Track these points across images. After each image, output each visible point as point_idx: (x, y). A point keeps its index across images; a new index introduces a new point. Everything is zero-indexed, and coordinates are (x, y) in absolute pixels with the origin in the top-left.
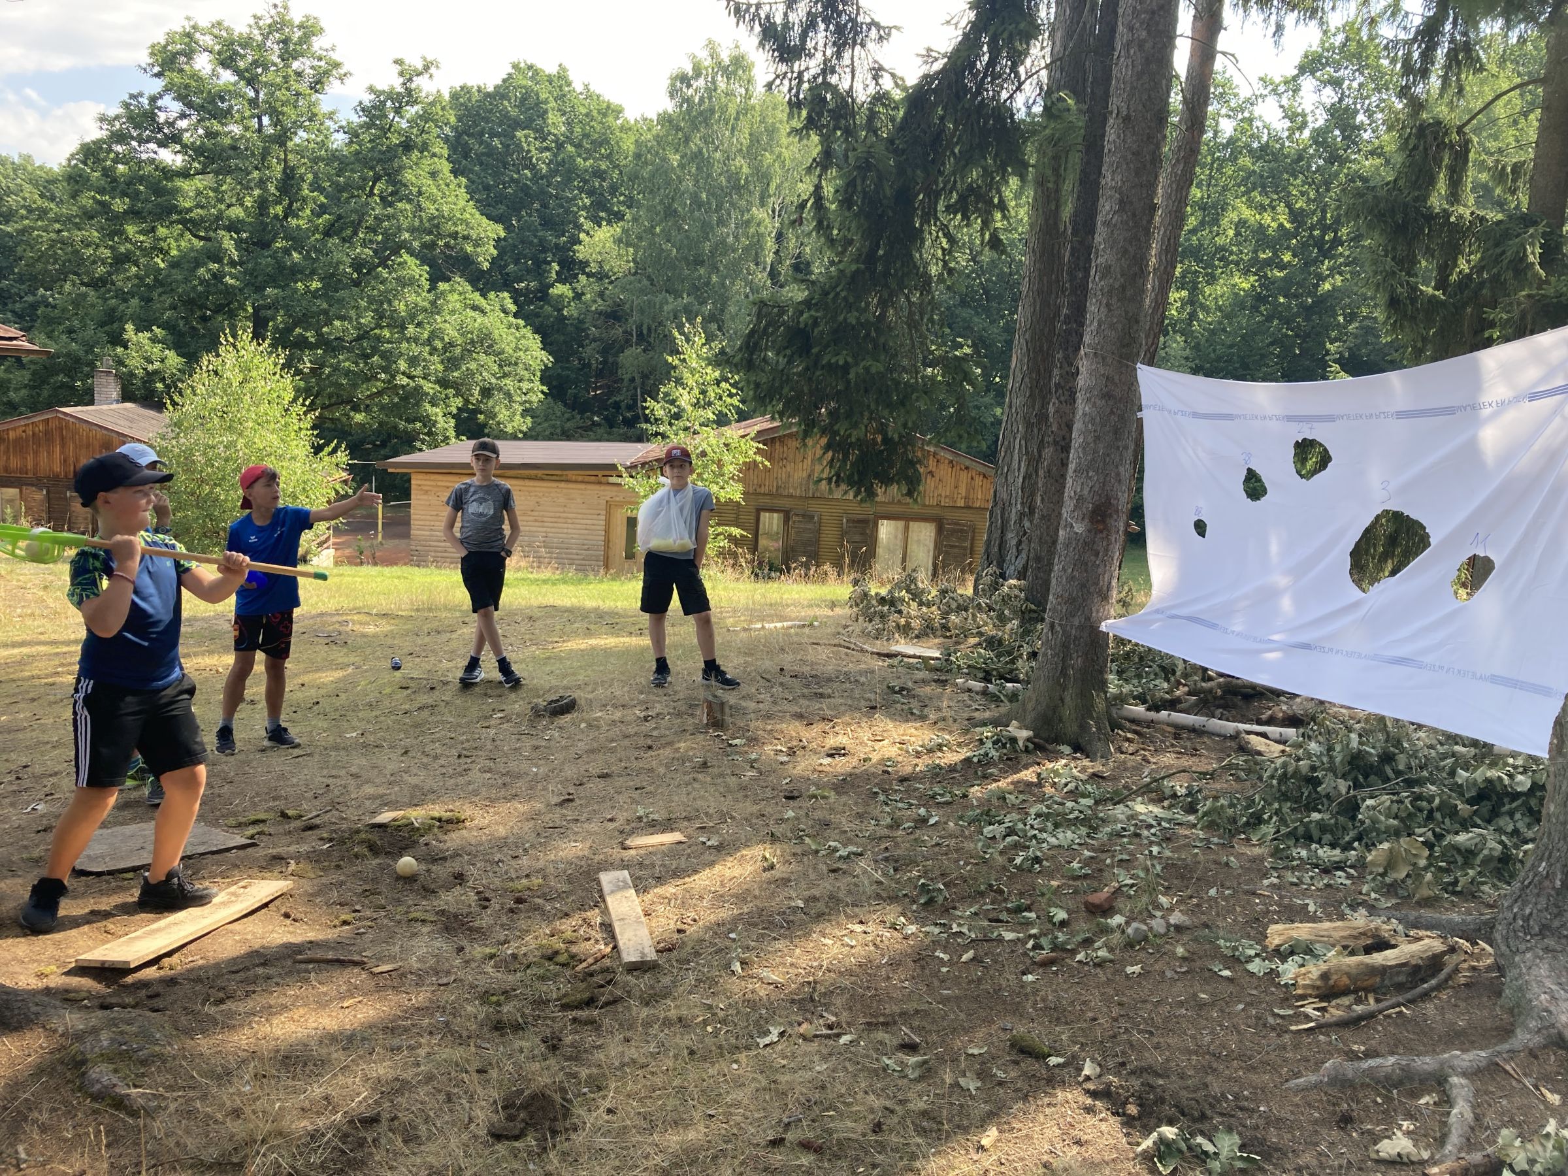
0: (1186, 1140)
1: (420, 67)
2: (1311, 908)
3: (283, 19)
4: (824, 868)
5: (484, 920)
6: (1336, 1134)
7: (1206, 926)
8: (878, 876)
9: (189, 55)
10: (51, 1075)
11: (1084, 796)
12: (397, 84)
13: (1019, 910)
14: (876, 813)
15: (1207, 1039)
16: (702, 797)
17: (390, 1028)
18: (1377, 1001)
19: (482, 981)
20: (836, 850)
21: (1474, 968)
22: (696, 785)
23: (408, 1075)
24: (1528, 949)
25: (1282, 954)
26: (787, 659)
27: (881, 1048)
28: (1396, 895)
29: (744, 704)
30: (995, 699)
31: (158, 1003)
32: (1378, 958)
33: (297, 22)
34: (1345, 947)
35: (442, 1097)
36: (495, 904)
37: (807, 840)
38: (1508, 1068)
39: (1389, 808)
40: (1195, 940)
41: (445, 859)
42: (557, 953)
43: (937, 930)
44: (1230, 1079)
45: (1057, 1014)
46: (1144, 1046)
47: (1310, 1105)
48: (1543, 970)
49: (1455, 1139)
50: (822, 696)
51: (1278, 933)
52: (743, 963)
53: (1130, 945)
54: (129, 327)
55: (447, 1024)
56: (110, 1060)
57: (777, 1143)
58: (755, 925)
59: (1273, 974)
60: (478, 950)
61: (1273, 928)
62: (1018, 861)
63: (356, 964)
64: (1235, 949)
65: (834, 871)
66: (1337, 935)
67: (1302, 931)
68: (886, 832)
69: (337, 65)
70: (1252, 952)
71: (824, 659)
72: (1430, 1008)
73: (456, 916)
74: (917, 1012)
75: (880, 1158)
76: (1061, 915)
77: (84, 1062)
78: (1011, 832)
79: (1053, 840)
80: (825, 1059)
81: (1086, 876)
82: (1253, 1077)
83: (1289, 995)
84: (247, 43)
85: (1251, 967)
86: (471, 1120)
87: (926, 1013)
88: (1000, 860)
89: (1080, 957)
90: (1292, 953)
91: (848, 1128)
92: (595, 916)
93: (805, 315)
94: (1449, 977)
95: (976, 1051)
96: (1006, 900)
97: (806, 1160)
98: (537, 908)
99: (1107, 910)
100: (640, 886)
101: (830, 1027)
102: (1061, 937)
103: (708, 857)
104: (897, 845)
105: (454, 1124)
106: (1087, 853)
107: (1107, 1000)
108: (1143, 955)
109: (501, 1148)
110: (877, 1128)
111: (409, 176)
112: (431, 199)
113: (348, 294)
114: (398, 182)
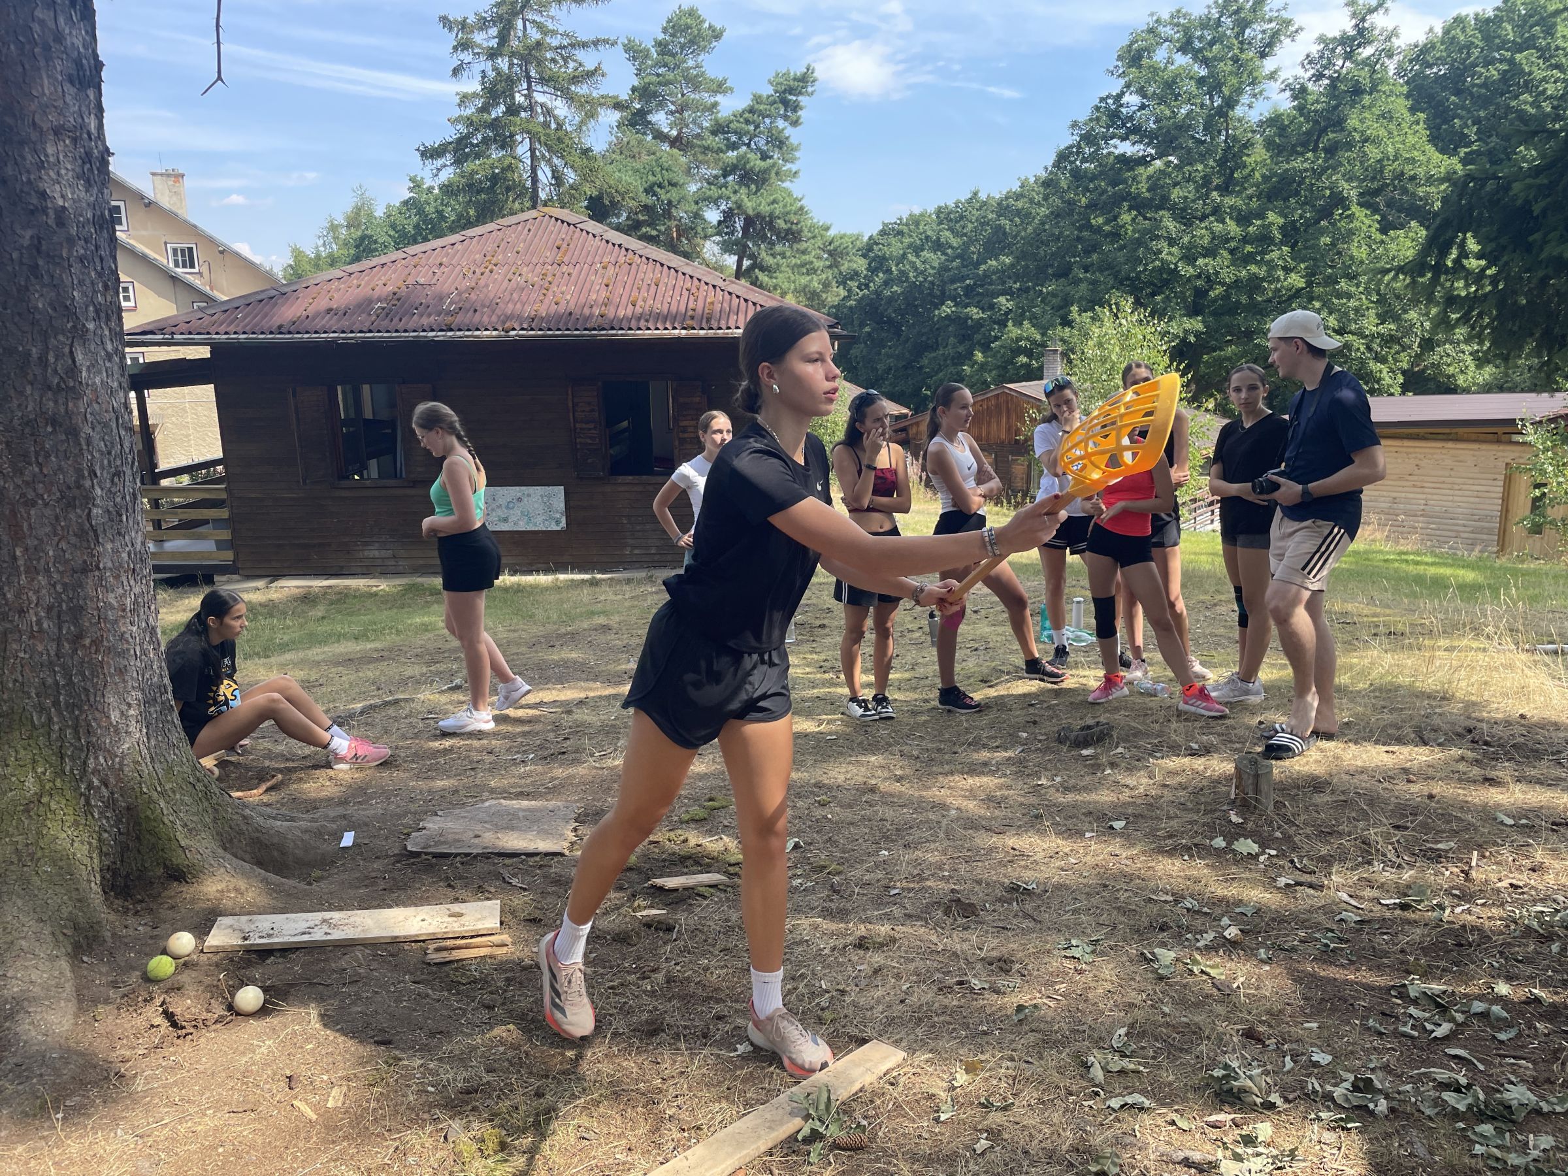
12: (1348, 27)
54: (1075, 308)
69: (1289, 22)
111: (1353, 122)
112: (1376, 141)
113: (1278, 254)
114: (1343, 130)
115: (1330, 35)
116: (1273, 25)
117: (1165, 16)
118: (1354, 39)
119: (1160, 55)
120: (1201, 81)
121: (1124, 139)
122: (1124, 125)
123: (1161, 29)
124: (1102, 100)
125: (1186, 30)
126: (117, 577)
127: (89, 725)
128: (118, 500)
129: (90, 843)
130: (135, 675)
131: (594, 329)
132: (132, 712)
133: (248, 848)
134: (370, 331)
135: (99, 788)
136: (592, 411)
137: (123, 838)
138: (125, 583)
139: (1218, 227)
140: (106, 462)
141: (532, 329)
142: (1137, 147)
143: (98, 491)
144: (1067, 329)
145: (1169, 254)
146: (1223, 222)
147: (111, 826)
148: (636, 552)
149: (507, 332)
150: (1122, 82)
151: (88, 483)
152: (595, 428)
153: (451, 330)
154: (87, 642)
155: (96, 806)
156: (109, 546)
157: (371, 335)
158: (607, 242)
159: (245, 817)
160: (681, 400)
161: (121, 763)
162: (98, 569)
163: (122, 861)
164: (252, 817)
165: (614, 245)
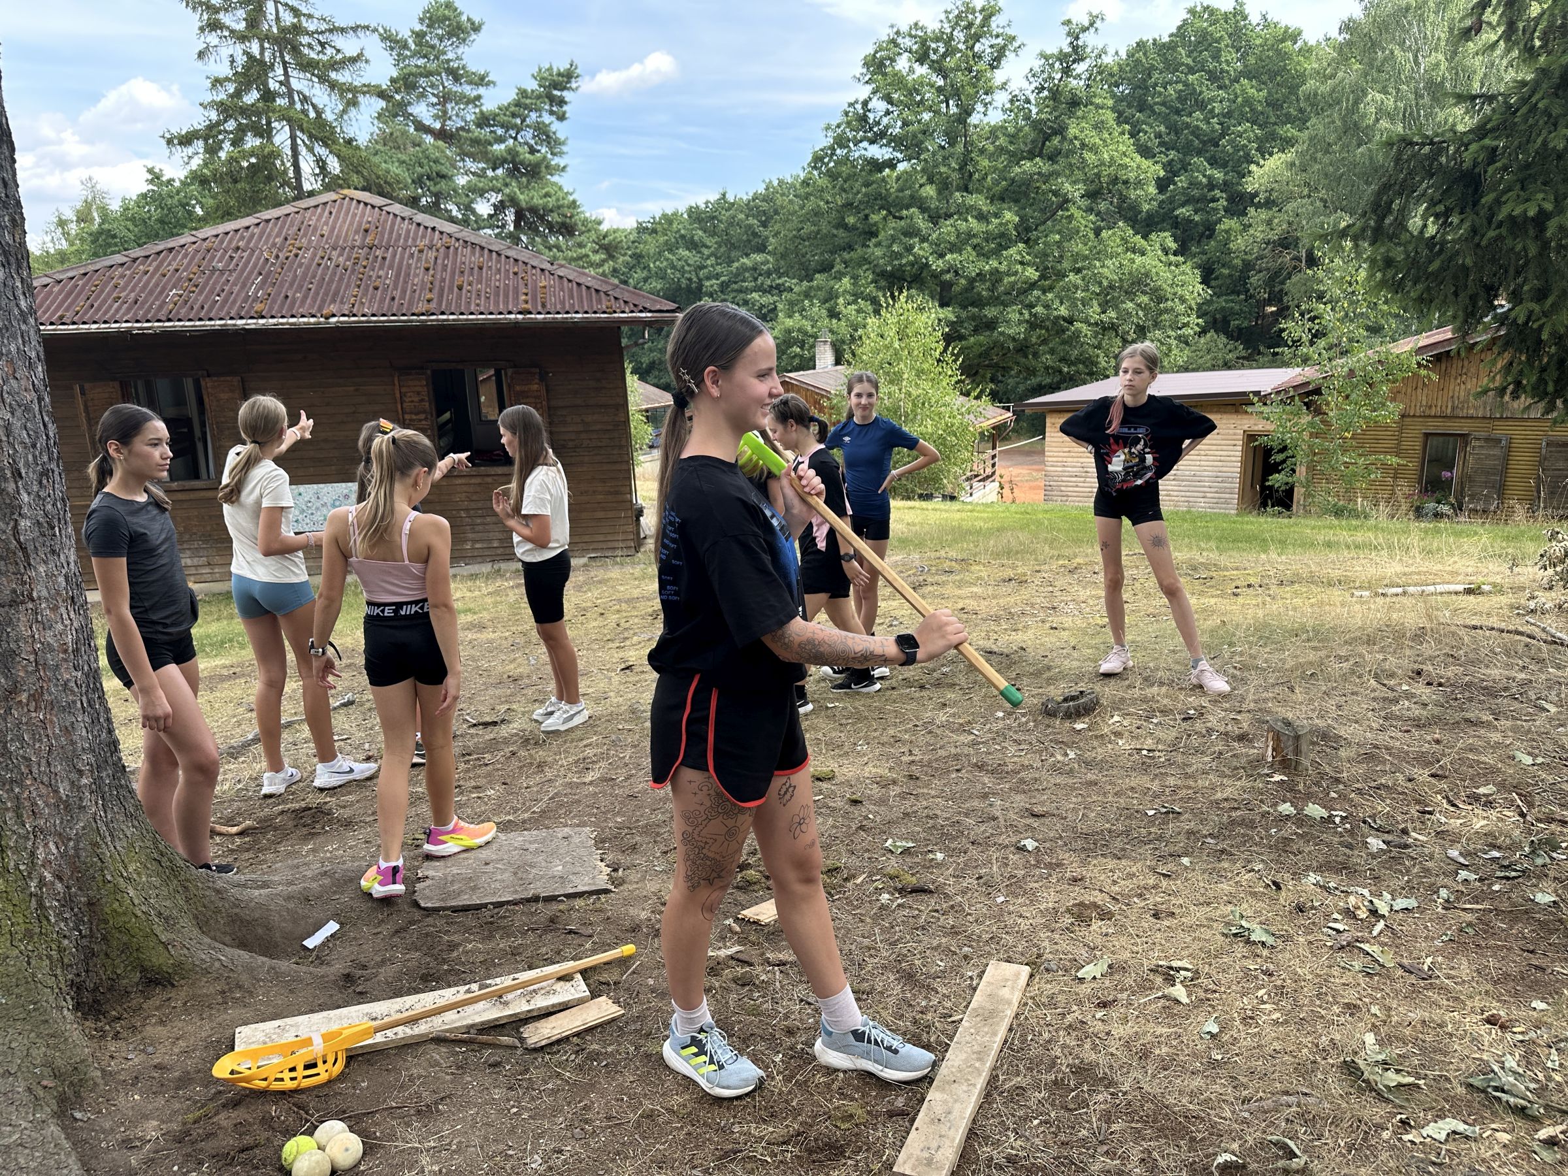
3: (967, 8)
9: (893, 58)
12: (1065, 45)
26: (1426, 653)
54: (842, 302)
69: (1012, 39)
71: (1488, 655)
84: (938, 37)
111: (1072, 131)
112: (1094, 149)
113: (1016, 251)
114: (1064, 138)
115: (1049, 52)
116: (1000, 41)
117: (904, 28)
118: (1067, 55)
119: (903, 64)
120: (940, 90)
121: (872, 142)
122: (871, 129)
123: (900, 40)
124: (851, 105)
125: (923, 42)
126: (55, 609)
127: (34, 804)
128: (49, 507)
129: (49, 957)
130: (84, 733)
131: (423, 314)
132: (84, 781)
133: (227, 929)
134: (169, 320)
135: (53, 883)
136: (422, 400)
137: (85, 942)
138: (65, 616)
139: (963, 226)
140: (30, 457)
141: (354, 315)
142: (885, 150)
143: (25, 497)
144: (834, 321)
145: (921, 250)
146: (967, 221)
147: (70, 930)
148: (478, 546)
149: (327, 318)
150: (869, 88)
151: (11, 487)
152: (426, 419)
153: (263, 317)
154: (24, 697)
155: (51, 907)
156: (42, 569)
157: (171, 324)
158: (419, 225)
159: (218, 892)
160: (518, 388)
161: (76, 848)
162: (33, 600)
163: (87, 971)
164: (226, 890)
165: (426, 228)
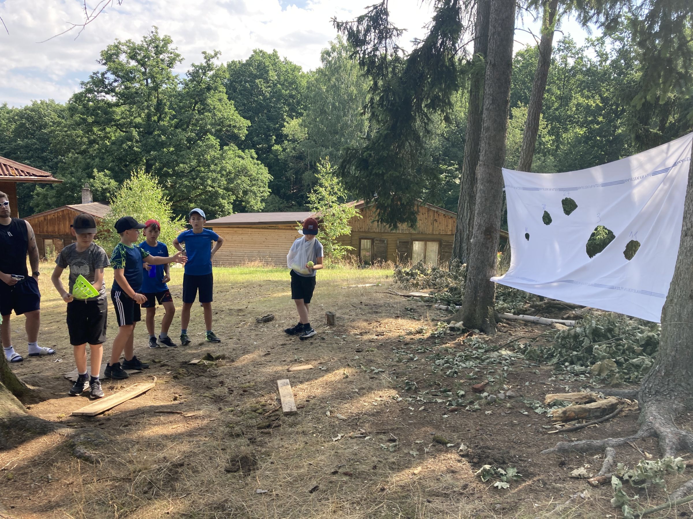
0: (494, 470)
1: (213, 54)
2: (567, 389)
3: (155, 37)
4: (368, 377)
5: (231, 398)
6: (557, 468)
7: (521, 396)
8: (390, 380)
9: (117, 54)
10: (62, 450)
11: (481, 348)
12: (204, 62)
13: (445, 391)
14: (392, 357)
15: (514, 437)
16: (322, 352)
17: (190, 434)
18: (586, 422)
19: (228, 419)
20: (374, 370)
21: (630, 410)
22: (320, 348)
23: (196, 450)
24: (650, 400)
25: (550, 406)
26: (364, 299)
27: (381, 441)
28: (604, 383)
29: (343, 316)
30: (451, 312)
31: (103, 426)
32: (588, 406)
33: (161, 38)
34: (577, 403)
35: (208, 458)
36: (235, 393)
37: (362, 367)
38: (632, 444)
39: (605, 349)
40: (516, 401)
41: (216, 376)
42: (258, 409)
43: (410, 399)
44: (519, 451)
45: (455, 429)
46: (487, 440)
47: (549, 459)
48: (653, 408)
49: (603, 469)
50: (377, 312)
51: (549, 398)
52: (331, 412)
53: (488, 404)
54: (95, 170)
55: (212, 434)
56: (84, 444)
57: (335, 473)
58: (338, 398)
59: (545, 412)
60: (227, 409)
61: (548, 396)
62: (448, 373)
63: (178, 413)
64: (531, 404)
65: (372, 378)
66: (573, 398)
67: (559, 396)
68: (396, 363)
69: (178, 56)
70: (538, 405)
71: (380, 297)
72: (608, 425)
73: (219, 397)
74: (398, 428)
75: (373, 478)
76: (462, 393)
77: (74, 445)
78: (447, 362)
79: (464, 365)
80: (358, 445)
81: (475, 379)
82: (529, 450)
83: (551, 421)
84: (141, 48)
85: (536, 411)
86: (218, 466)
87: (401, 428)
88: (441, 373)
89: (467, 408)
90: (555, 405)
91: (363, 468)
92: (274, 396)
93: (365, 153)
94: (618, 413)
95: (418, 442)
96: (440, 388)
97: (345, 479)
98: (252, 394)
99: (481, 391)
100: (293, 384)
101: (362, 434)
102: (460, 401)
103: (322, 374)
104: (399, 368)
105: (212, 467)
106: (477, 369)
107: (476, 424)
108: (493, 407)
109: (229, 475)
110: (375, 467)
111: (209, 101)
112: (219, 110)
113: (186, 153)
114: (205, 104)
115: (196, 64)
122: (106, 87)
123: (120, 46)
124: (94, 74)
125: (133, 50)
142: (114, 98)
144: (92, 180)
150: (105, 67)
